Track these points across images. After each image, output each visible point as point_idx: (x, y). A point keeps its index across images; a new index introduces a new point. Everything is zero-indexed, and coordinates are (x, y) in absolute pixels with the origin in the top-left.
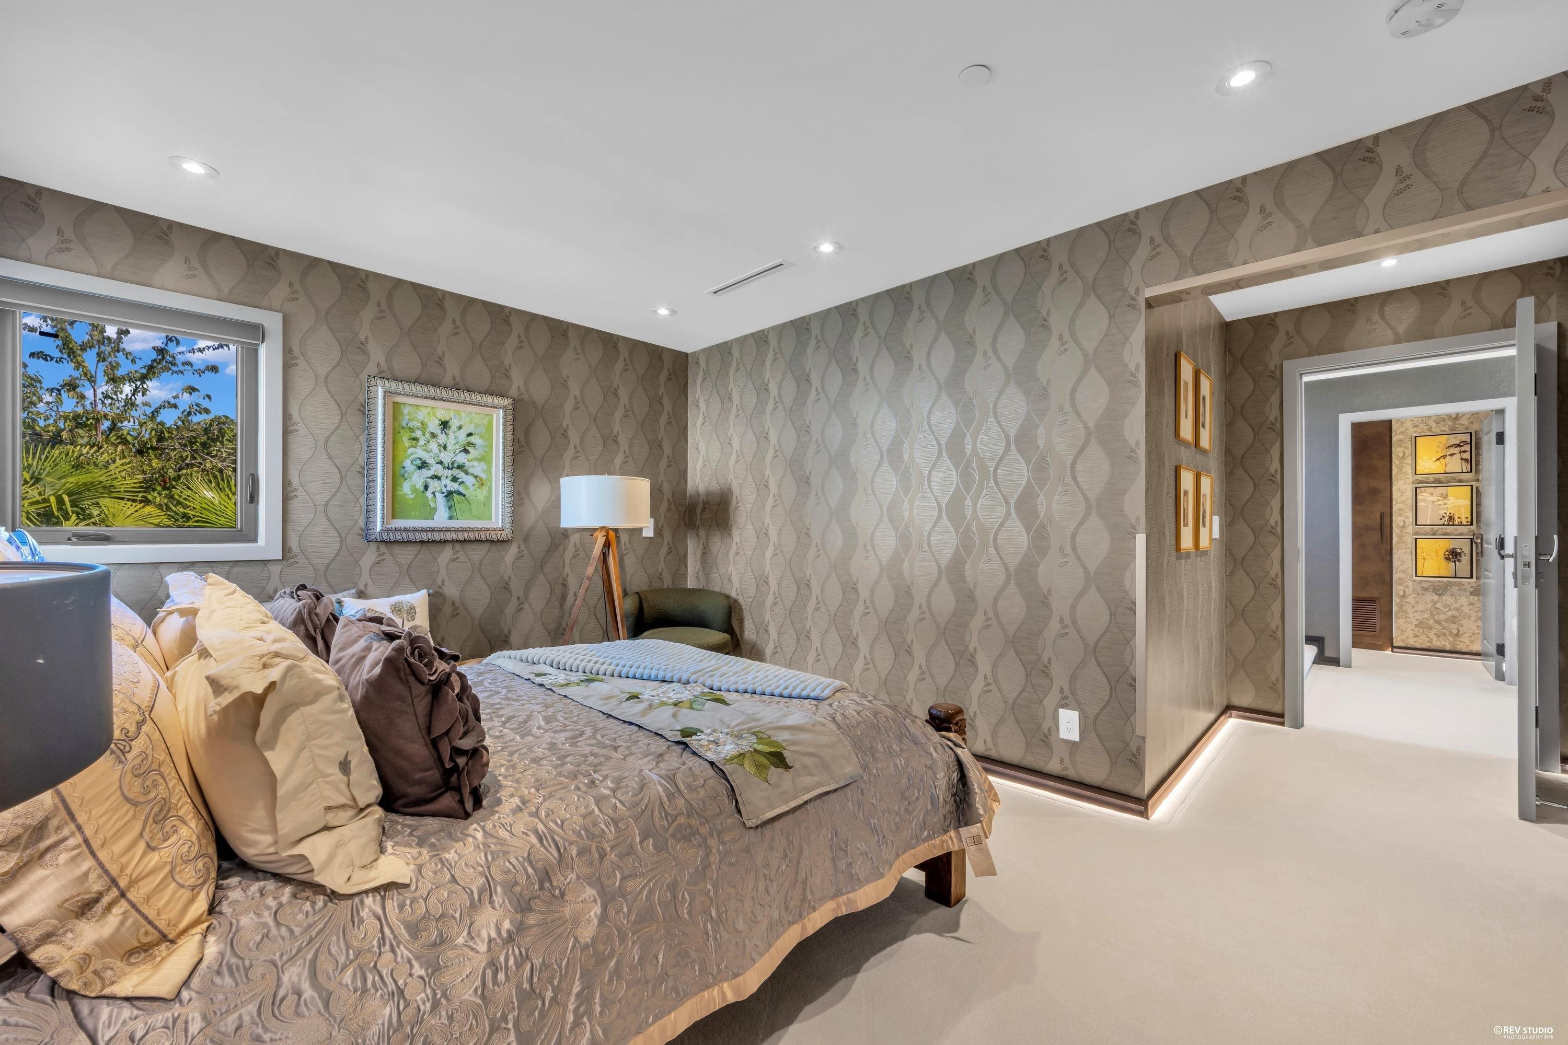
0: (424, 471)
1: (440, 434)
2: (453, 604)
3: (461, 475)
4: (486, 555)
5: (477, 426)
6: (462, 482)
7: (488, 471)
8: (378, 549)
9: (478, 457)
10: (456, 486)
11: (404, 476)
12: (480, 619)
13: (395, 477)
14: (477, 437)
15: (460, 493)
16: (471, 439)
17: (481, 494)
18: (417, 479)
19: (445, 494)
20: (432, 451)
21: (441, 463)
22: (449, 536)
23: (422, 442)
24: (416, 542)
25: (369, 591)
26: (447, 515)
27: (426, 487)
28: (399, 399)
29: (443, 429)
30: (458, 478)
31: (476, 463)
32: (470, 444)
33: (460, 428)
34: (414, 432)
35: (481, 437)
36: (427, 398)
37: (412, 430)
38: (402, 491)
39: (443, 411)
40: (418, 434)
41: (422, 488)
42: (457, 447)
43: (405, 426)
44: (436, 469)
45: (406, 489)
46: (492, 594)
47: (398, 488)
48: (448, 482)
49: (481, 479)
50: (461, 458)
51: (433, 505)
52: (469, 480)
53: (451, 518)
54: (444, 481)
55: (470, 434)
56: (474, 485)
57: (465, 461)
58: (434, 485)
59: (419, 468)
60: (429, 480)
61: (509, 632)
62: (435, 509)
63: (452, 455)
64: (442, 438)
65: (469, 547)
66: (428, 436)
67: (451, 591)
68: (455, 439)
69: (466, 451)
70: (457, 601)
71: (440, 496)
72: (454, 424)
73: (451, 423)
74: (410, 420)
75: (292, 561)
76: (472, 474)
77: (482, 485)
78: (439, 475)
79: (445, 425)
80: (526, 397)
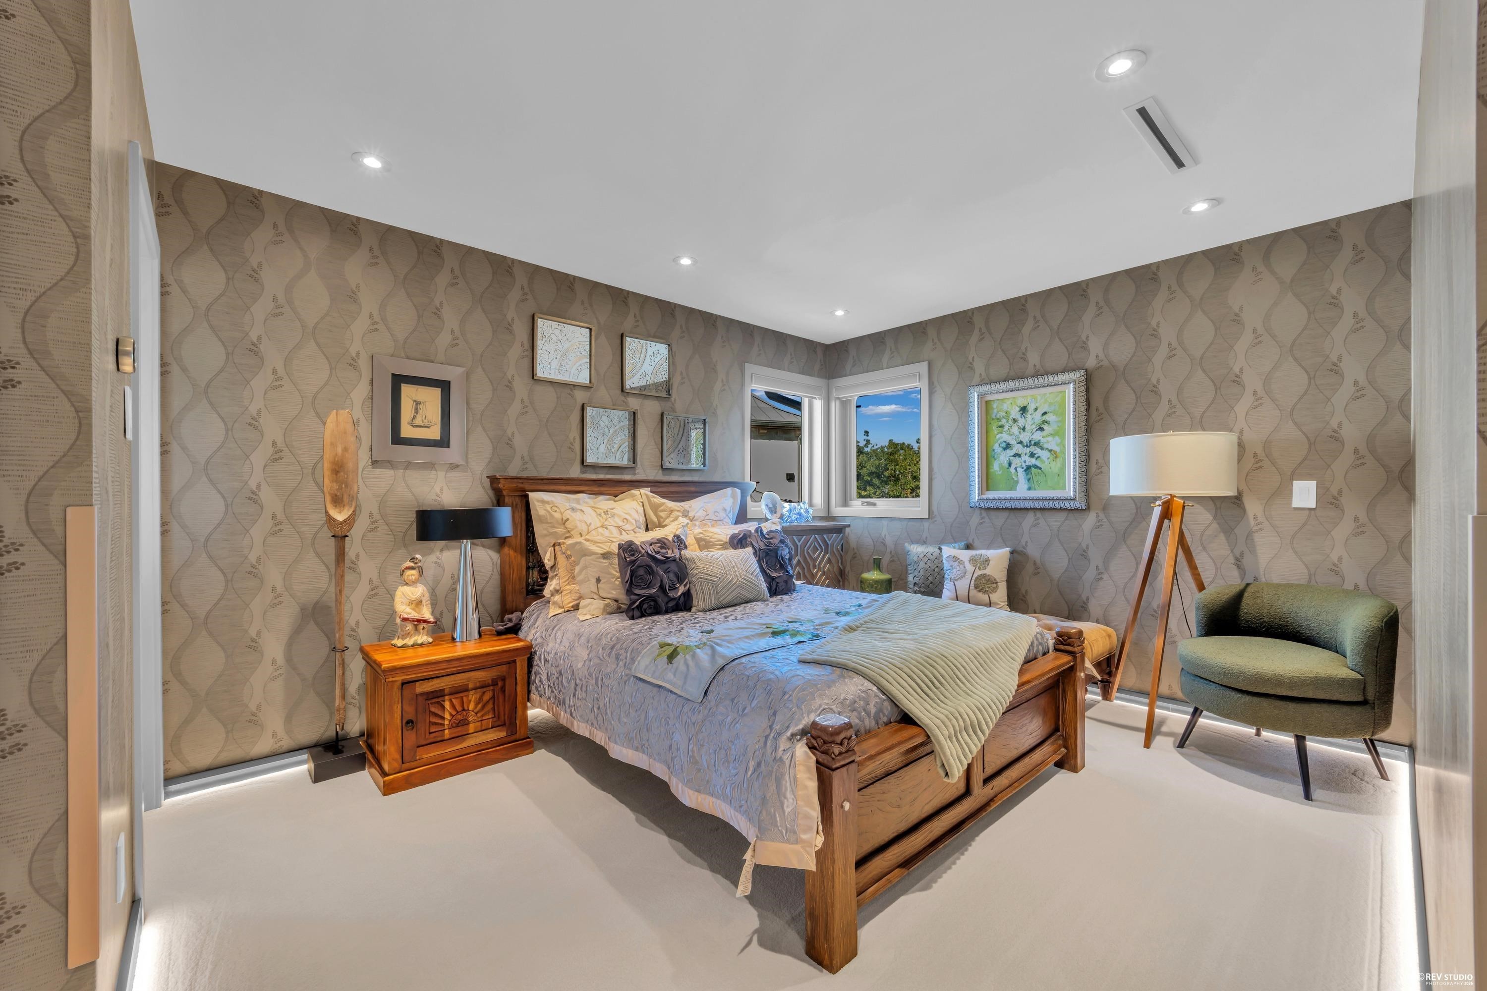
0: (1008, 451)
1: (1020, 419)
2: (1035, 563)
3: (1038, 451)
4: (1063, 523)
5: (1051, 404)
6: (1039, 457)
7: (1062, 445)
8: (981, 514)
9: (1052, 432)
10: (1033, 461)
11: (994, 457)
12: (1059, 581)
13: (987, 458)
14: (1051, 414)
15: (1036, 467)
16: (1046, 417)
17: (1055, 467)
18: (1003, 458)
19: (1025, 468)
20: (1014, 434)
21: (1021, 442)
22: (1028, 505)
23: (1006, 428)
24: (1002, 509)
25: (976, 543)
26: (1026, 486)
27: (1010, 465)
28: (989, 398)
29: (1022, 414)
30: (1035, 454)
31: (1050, 439)
32: (1044, 422)
33: (1036, 409)
34: (1000, 421)
35: (1055, 413)
36: (1006, 392)
37: (999, 420)
38: (992, 469)
39: (1022, 398)
40: (1004, 422)
41: (1007, 465)
42: (1034, 426)
43: (994, 417)
44: (1018, 448)
45: (996, 467)
46: (1069, 559)
47: (991, 467)
48: (1027, 458)
49: (1055, 453)
50: (1038, 436)
51: (1016, 479)
52: (1044, 454)
53: (1029, 489)
54: (1024, 458)
55: (1045, 413)
56: (1049, 458)
57: (1040, 438)
58: (1016, 461)
59: (1005, 449)
60: (1012, 458)
61: (1088, 598)
62: (1017, 482)
63: (1029, 434)
64: (1021, 421)
65: (1048, 514)
66: (1011, 422)
67: (1033, 551)
68: (1032, 420)
69: (1041, 429)
70: (1038, 561)
71: (1020, 470)
72: (1031, 408)
73: (1028, 408)
74: (998, 412)
75: (934, 520)
76: (1047, 449)
77: (1056, 457)
78: (1020, 453)
79: (1024, 410)
80: (1105, 363)
